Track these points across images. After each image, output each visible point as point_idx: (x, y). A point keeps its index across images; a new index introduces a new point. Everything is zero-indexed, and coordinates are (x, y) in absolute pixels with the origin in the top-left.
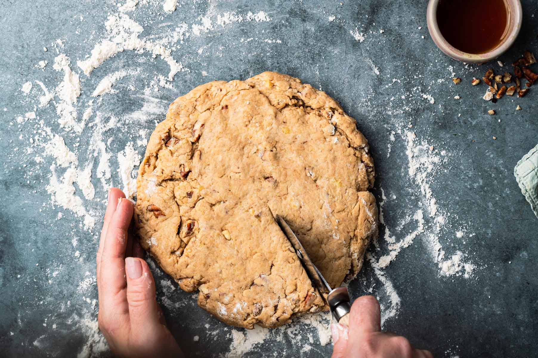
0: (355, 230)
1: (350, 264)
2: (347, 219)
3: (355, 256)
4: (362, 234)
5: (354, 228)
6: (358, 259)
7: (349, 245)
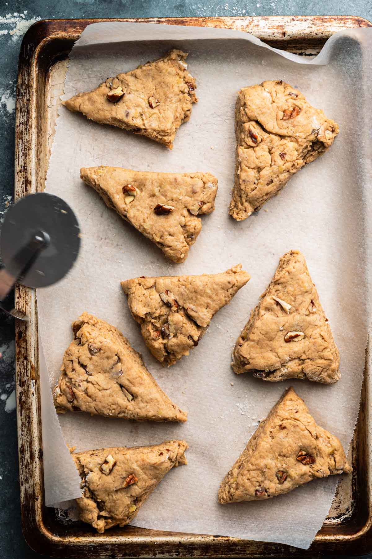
0: (309, 358)
1: (275, 369)
2: (317, 347)
3: (284, 371)
4: (308, 368)
5: (310, 357)
6: (282, 375)
7: (292, 359)
